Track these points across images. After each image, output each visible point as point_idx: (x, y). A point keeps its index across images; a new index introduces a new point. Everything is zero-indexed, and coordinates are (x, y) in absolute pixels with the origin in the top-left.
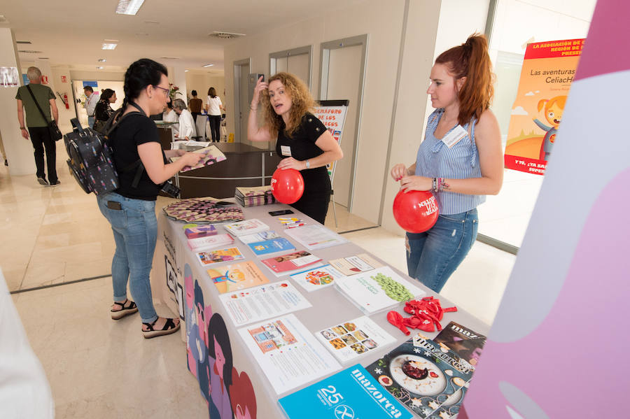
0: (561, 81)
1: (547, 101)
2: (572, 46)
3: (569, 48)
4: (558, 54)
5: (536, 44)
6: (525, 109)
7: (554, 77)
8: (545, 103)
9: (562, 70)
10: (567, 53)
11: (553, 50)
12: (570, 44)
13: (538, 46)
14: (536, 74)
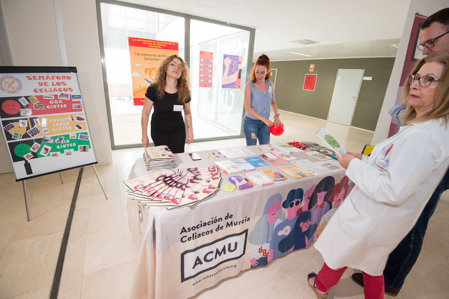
0: (151, 60)
1: (149, 69)
2: (153, 43)
3: (151, 44)
4: (147, 46)
5: (134, 38)
6: (138, 73)
7: (147, 57)
8: (148, 70)
9: (151, 54)
10: (151, 46)
11: (144, 43)
12: (151, 41)
13: (135, 40)
14: (138, 54)
